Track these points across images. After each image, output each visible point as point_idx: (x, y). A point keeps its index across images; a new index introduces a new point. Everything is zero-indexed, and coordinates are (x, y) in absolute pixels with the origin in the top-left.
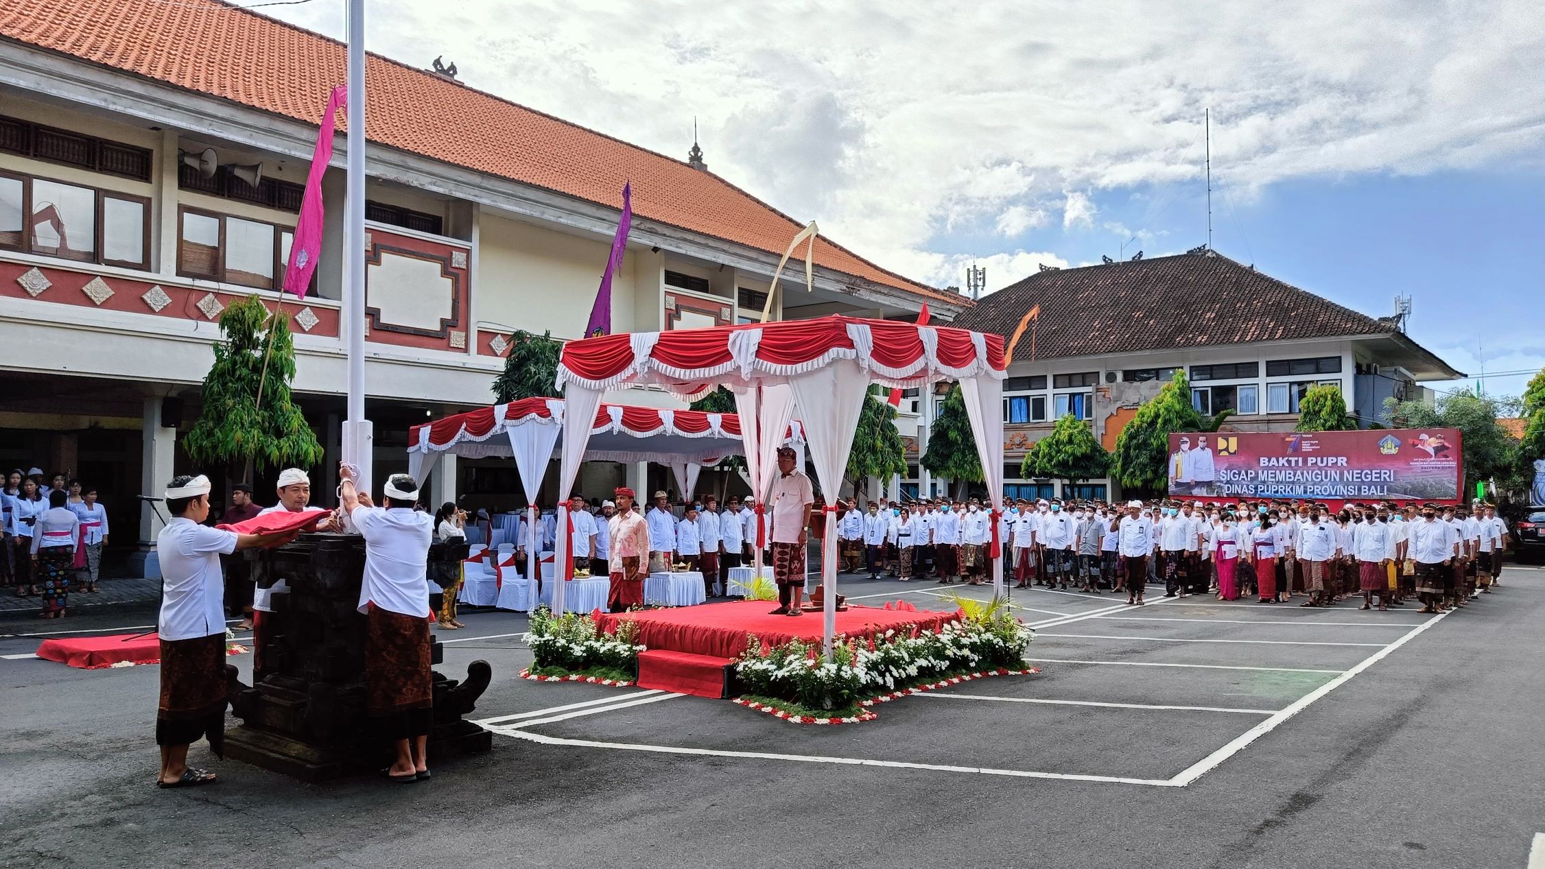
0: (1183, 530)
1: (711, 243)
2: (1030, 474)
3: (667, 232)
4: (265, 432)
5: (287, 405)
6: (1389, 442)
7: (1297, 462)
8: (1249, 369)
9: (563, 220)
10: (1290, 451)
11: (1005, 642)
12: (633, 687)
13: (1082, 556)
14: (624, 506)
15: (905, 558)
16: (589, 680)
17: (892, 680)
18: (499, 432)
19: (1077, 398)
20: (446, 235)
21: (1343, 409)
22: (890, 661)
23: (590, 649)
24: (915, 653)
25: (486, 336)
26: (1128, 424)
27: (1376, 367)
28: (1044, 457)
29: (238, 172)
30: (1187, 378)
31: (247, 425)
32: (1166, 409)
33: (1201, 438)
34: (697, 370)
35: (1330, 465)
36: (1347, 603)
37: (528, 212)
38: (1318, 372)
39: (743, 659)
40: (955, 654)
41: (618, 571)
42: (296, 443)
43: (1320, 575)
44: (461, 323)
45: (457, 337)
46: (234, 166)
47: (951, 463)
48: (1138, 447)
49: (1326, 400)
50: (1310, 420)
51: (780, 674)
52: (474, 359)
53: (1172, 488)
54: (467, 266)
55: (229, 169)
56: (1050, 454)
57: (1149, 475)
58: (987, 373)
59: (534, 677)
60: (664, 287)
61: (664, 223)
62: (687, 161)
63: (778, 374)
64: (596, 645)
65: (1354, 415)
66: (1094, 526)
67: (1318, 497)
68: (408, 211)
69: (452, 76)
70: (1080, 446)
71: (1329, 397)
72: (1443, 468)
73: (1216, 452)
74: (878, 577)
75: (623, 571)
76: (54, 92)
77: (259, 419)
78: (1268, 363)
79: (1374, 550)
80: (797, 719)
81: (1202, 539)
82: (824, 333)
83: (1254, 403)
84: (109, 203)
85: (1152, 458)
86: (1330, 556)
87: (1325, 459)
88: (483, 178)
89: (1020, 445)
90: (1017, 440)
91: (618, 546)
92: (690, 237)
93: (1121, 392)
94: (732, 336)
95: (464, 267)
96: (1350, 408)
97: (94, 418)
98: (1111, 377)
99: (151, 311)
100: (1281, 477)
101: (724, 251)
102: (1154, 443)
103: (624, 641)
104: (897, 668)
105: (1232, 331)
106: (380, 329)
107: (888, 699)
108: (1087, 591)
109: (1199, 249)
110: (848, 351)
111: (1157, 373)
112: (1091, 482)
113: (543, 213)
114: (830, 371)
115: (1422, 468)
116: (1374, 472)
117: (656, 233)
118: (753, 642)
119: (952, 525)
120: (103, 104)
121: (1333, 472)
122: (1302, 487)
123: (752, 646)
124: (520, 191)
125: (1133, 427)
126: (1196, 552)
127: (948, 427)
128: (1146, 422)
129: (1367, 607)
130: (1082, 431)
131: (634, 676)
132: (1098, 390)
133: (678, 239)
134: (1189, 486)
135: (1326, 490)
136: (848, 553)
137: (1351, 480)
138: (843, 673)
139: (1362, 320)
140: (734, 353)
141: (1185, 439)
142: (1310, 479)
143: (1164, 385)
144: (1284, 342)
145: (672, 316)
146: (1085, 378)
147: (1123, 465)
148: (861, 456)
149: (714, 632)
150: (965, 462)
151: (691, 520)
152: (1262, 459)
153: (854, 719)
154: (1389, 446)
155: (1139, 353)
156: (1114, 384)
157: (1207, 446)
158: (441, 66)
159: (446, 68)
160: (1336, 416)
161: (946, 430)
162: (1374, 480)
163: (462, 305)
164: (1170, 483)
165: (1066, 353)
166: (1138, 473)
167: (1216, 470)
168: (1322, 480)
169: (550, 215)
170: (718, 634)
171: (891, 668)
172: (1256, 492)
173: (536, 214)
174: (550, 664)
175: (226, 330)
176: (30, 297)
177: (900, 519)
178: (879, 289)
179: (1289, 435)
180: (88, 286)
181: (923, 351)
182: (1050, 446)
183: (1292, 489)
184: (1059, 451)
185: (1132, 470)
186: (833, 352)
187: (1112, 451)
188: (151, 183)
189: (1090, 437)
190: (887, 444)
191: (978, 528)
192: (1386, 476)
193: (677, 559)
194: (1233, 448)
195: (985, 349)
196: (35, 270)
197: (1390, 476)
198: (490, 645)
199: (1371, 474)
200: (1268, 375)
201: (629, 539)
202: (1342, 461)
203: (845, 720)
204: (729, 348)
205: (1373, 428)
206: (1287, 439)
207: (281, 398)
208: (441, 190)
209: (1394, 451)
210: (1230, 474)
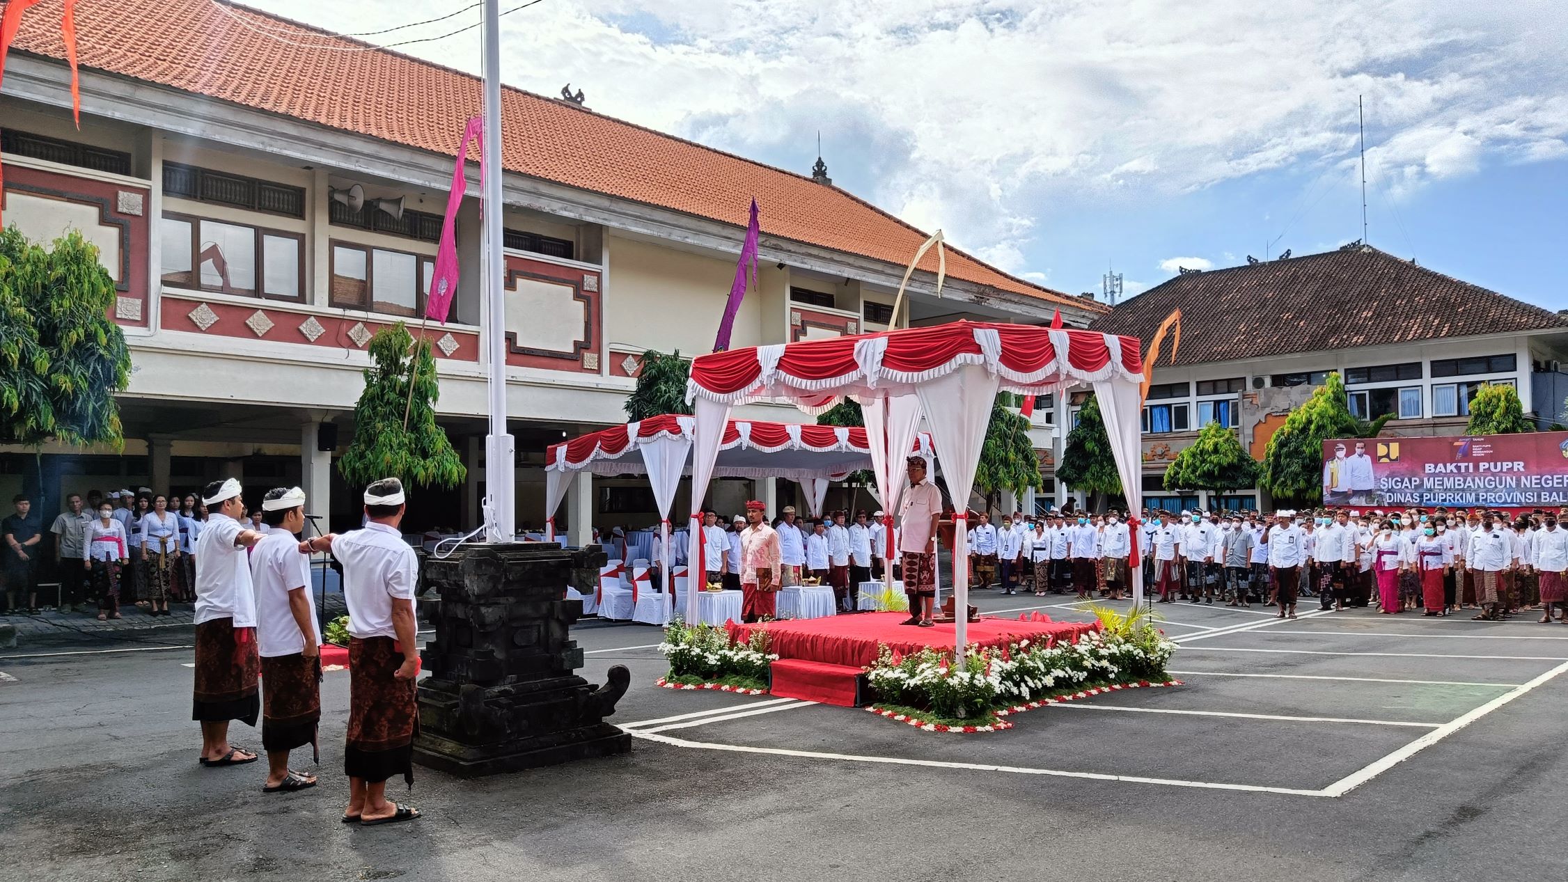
0: (1339, 539)
1: (836, 257)
2: (1173, 486)
3: (792, 247)
4: (411, 453)
5: (432, 427)
7: (1467, 468)
8: (1413, 370)
9: (689, 241)
10: (1459, 456)
11: (1146, 653)
12: (766, 696)
13: (1229, 569)
14: (756, 519)
15: (1040, 573)
16: (723, 688)
17: (1027, 690)
18: (632, 449)
19: (1222, 405)
20: (578, 259)
21: (1519, 410)
22: (1025, 672)
23: (723, 658)
24: (1051, 664)
25: (617, 356)
26: (1278, 431)
27: (1556, 364)
28: (1188, 467)
29: (383, 206)
30: (1342, 381)
31: (395, 447)
32: (1319, 414)
33: (1358, 445)
34: (823, 381)
35: (1505, 470)
36: (1524, 617)
37: (656, 233)
38: (1490, 371)
39: (874, 668)
40: (1093, 665)
41: (751, 582)
42: (440, 463)
43: (1494, 586)
44: (593, 345)
45: (589, 359)
46: (379, 200)
47: (1088, 475)
48: (1289, 455)
49: (1499, 400)
50: (1482, 423)
51: (912, 682)
52: (607, 380)
53: (1327, 498)
54: (598, 288)
55: (375, 204)
56: (1194, 464)
57: (1302, 484)
58: (1122, 376)
59: (670, 685)
60: (789, 303)
61: (789, 239)
62: (811, 177)
63: (904, 381)
64: (730, 654)
65: (1531, 416)
66: (1241, 537)
67: (1492, 505)
68: (541, 237)
69: (580, 103)
70: (1226, 456)
71: (1503, 398)
73: (1376, 459)
74: (1013, 593)
75: (757, 582)
76: (218, 138)
77: (406, 441)
78: (1432, 362)
79: (1554, 560)
80: (930, 727)
81: (1358, 549)
82: (951, 339)
83: (1418, 406)
84: (268, 241)
85: (1304, 467)
86: (1506, 565)
87: (1499, 464)
88: (611, 201)
89: (1162, 456)
90: (1159, 451)
91: (749, 558)
92: (815, 252)
93: (1269, 398)
94: (857, 346)
95: (596, 290)
96: (1526, 408)
97: (257, 445)
98: (1258, 383)
99: (307, 341)
100: (1448, 483)
101: (849, 264)
102: (1307, 451)
103: (757, 650)
104: (1033, 678)
105: (1391, 330)
106: (517, 353)
107: (1024, 709)
108: (1235, 605)
109: (1354, 244)
110: (975, 356)
111: (1308, 377)
112: (1239, 493)
113: (670, 234)
114: (956, 379)
116: (1555, 477)
117: (781, 249)
118: (885, 651)
119: (1090, 538)
120: (260, 147)
121: (1509, 479)
122: (1473, 494)
123: (884, 655)
124: (647, 212)
125: (1283, 434)
126: (1353, 564)
127: (1085, 438)
128: (1297, 429)
129: (1547, 621)
130: (1227, 439)
131: (767, 685)
132: (1244, 397)
133: (803, 254)
134: (1346, 495)
135: (1500, 497)
136: (981, 568)
137: (1528, 486)
138: (976, 682)
139: (1540, 314)
140: (860, 362)
141: (1341, 446)
142: (1482, 486)
143: (1318, 389)
144: (1450, 340)
145: (798, 331)
146: (1230, 384)
147: (1273, 475)
148: (993, 469)
149: (845, 641)
150: (1103, 474)
151: (820, 534)
152: (1427, 465)
153: (988, 728)
155: (1288, 356)
156: (1262, 390)
157: (1366, 453)
158: (570, 94)
159: (574, 95)
160: (1511, 418)
161: (1082, 441)
162: (1555, 485)
163: (594, 327)
164: (1325, 493)
165: (1209, 359)
166: (1289, 482)
167: (1375, 478)
168: (1496, 487)
169: (677, 235)
170: (850, 643)
171: (1027, 678)
172: (1421, 501)
173: (663, 235)
174: (686, 672)
175: (375, 357)
176: (201, 331)
177: (1035, 533)
178: (1008, 297)
179: (1457, 439)
180: (251, 319)
181: (1054, 355)
182: (1194, 455)
183: (1462, 497)
184: (1204, 461)
185: (1282, 479)
186: (961, 358)
187: (1261, 461)
188: (304, 219)
189: (1237, 446)
190: (1020, 456)
191: (1119, 540)
193: (807, 573)
194: (1395, 453)
195: (1120, 352)
196: (204, 305)
198: (627, 656)
199: (1552, 480)
200: (1433, 376)
201: (760, 551)
202: (1518, 466)
203: (979, 729)
204: (855, 356)
205: (1553, 430)
206: (1456, 444)
207: (426, 421)
208: (571, 215)
210: (1392, 483)
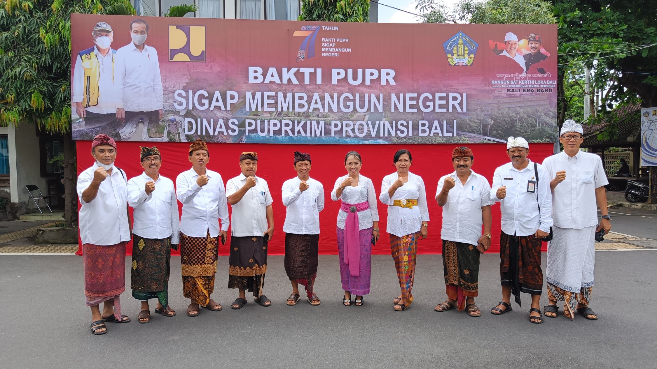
6: (461, 45)
7: (313, 76)
33: (135, 25)
35: (368, 82)
53: (78, 126)
67: (349, 141)
72: (538, 90)
73: (166, 55)
102: (46, 38)
115: (509, 90)
122: (322, 123)
134: (113, 121)
141: (105, 26)
142: (335, 108)
152: (251, 69)
154: (461, 52)
157: (149, 43)
162: (437, 110)
164: (74, 116)
167: (165, 89)
168: (355, 110)
172: (242, 132)
183: (304, 127)
192: (456, 103)
197: (461, 104)
199: (433, 100)
202: (388, 77)
209: (467, 61)
210: (193, 99)
